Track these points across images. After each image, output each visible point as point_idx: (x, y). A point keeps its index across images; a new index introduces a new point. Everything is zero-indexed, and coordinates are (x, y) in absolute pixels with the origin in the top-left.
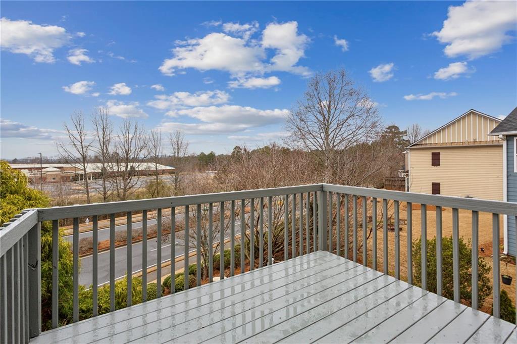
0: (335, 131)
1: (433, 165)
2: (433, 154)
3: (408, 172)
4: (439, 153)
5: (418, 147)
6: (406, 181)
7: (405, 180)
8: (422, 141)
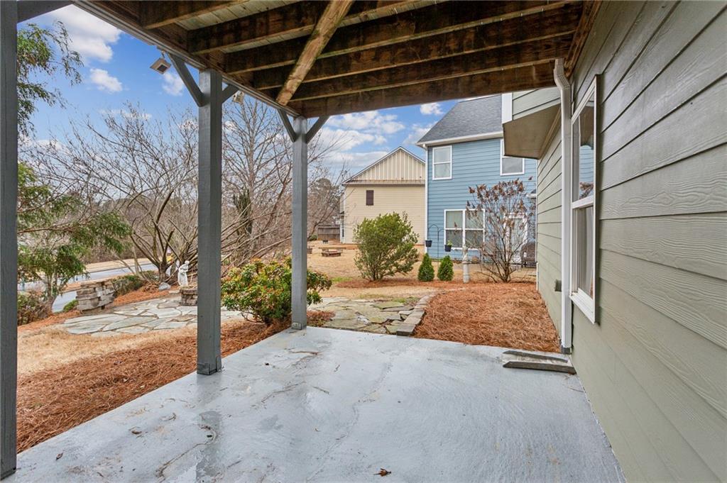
0: (261, 146)
1: (367, 204)
2: (367, 191)
3: (343, 213)
4: (373, 191)
5: (353, 183)
6: (341, 229)
7: (339, 228)
8: (357, 177)
